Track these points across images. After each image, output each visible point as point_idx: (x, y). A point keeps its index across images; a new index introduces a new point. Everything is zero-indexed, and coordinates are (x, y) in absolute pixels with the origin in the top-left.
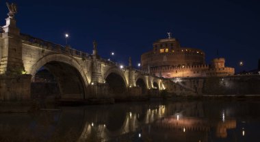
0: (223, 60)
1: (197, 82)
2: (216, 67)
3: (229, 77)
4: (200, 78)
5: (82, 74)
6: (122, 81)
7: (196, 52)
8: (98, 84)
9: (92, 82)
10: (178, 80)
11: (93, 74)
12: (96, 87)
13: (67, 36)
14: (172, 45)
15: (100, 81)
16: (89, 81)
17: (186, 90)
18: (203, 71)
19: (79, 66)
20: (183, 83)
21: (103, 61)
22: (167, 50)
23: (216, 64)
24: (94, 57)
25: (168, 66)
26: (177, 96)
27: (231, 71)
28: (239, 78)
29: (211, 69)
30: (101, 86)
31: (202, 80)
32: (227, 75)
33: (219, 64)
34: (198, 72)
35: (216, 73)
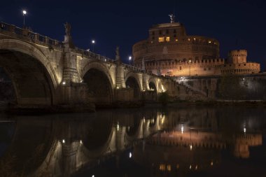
0: (244, 53)
1: (210, 82)
2: (235, 62)
3: (253, 76)
4: (214, 77)
5: (49, 70)
6: (106, 80)
7: (207, 43)
8: (72, 84)
9: (62, 81)
10: (183, 80)
11: (65, 70)
12: (70, 88)
13: (25, 12)
14: (175, 32)
15: (76, 79)
17: (195, 93)
18: (217, 67)
19: (45, 59)
20: (189, 83)
21: (79, 52)
22: (168, 38)
23: (235, 58)
24: (67, 46)
25: (170, 60)
26: (181, 101)
27: (255, 67)
29: (228, 65)
30: (76, 87)
31: (216, 80)
32: (250, 73)
33: (239, 58)
34: (210, 69)
35: (235, 70)
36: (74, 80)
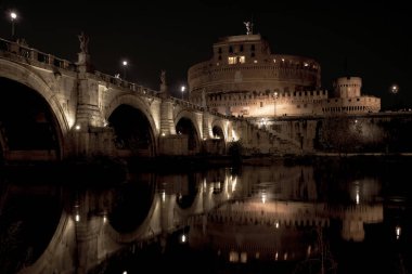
0: (357, 81)
1: (305, 126)
2: (344, 96)
3: (370, 117)
4: (310, 118)
5: (54, 107)
6: (146, 124)
7: (303, 65)
8: (89, 129)
9: (75, 124)
10: (266, 123)
11: (80, 107)
12: (87, 135)
13: (14, 16)
14: (253, 47)
15: (96, 121)
16: (71, 121)
17: (282, 142)
18: (316, 103)
19: (47, 89)
20: (275, 127)
21: (102, 78)
22: (243, 59)
23: (343, 89)
24: (83, 70)
25: (245, 92)
26: (262, 155)
27: (373, 103)
28: (389, 119)
29: (332, 101)
30: (96, 134)
31: (314, 123)
32: (366, 111)
33: (349, 89)
34: (305, 106)
35: (344, 108)
36: (94, 123)
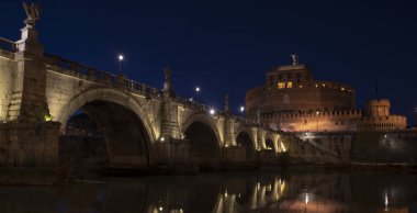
0: (386, 103)
1: (342, 140)
2: (375, 115)
3: (397, 133)
4: (346, 133)
5: (146, 123)
7: (339, 89)
8: (171, 140)
9: (161, 136)
10: (308, 136)
11: (164, 124)
12: (169, 146)
13: (121, 58)
14: (299, 76)
15: (176, 134)
16: (157, 135)
17: (323, 153)
18: (352, 120)
19: (141, 110)
20: (316, 140)
21: (181, 102)
22: (290, 84)
23: (374, 109)
24: (167, 95)
25: (292, 111)
26: (306, 164)
27: (400, 121)
28: (413, 135)
29: (365, 119)
30: (177, 144)
31: (350, 137)
32: (394, 128)
33: (380, 109)
34: (342, 123)
35: (375, 125)
36: (174, 136)
